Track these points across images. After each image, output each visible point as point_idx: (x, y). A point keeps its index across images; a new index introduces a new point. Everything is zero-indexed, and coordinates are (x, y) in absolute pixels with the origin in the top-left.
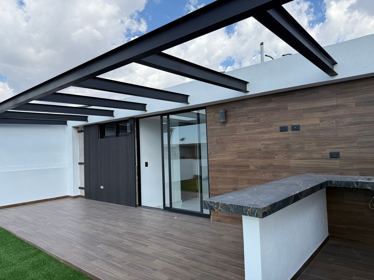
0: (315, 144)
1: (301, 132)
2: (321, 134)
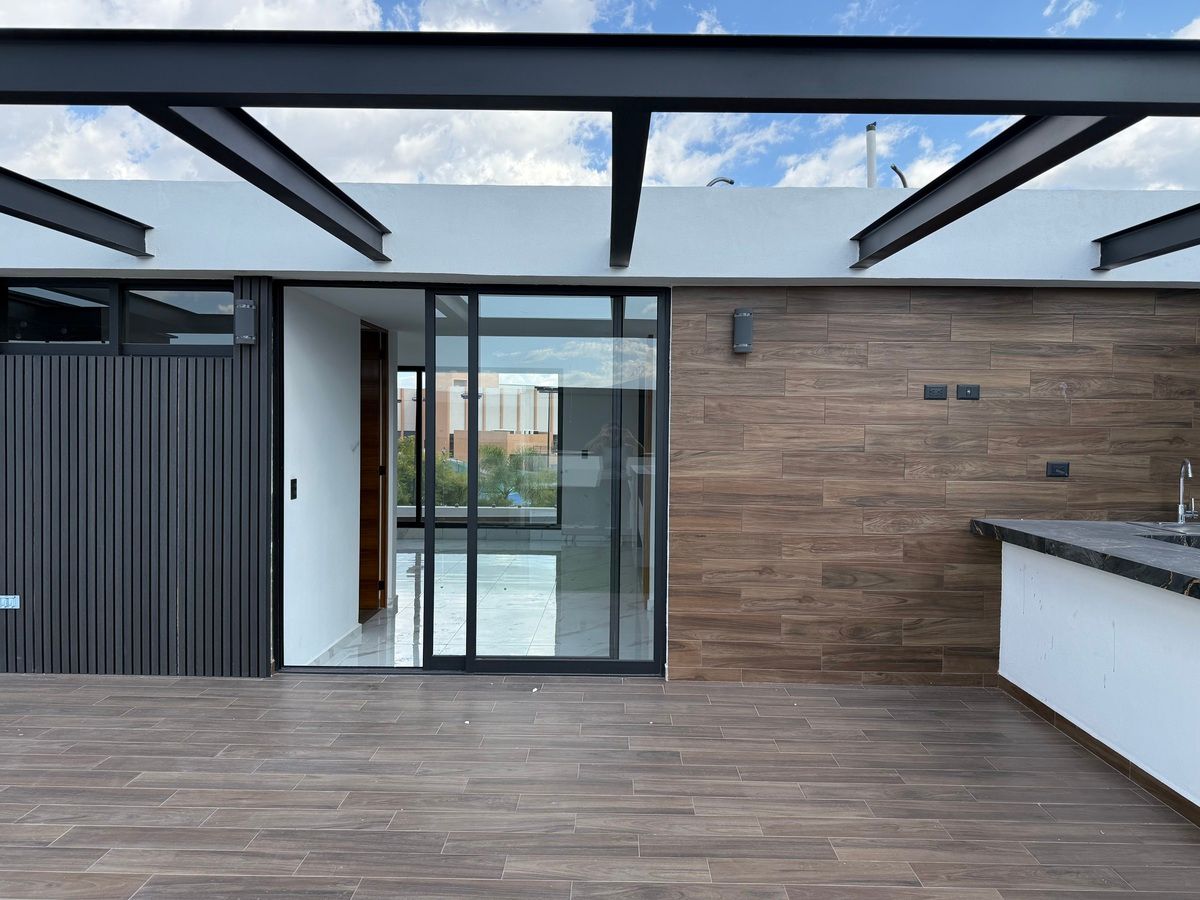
0: (1016, 440)
1: (981, 405)
2: (1031, 414)
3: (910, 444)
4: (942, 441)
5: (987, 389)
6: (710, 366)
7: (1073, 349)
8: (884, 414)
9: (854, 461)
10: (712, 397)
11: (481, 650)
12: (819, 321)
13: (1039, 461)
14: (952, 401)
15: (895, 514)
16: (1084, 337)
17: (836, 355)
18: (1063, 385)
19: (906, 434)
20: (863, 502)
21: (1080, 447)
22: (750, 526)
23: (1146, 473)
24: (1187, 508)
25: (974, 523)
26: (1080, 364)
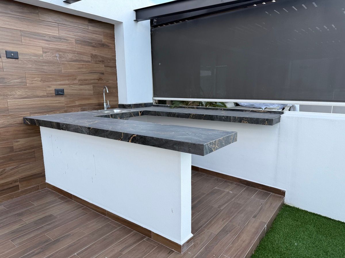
4: (1, 80)
5: (22, 54)
7: (60, 38)
13: (51, 89)
14: (4, 59)
16: (63, 34)
18: (57, 55)
24: (107, 104)
25: (25, 119)
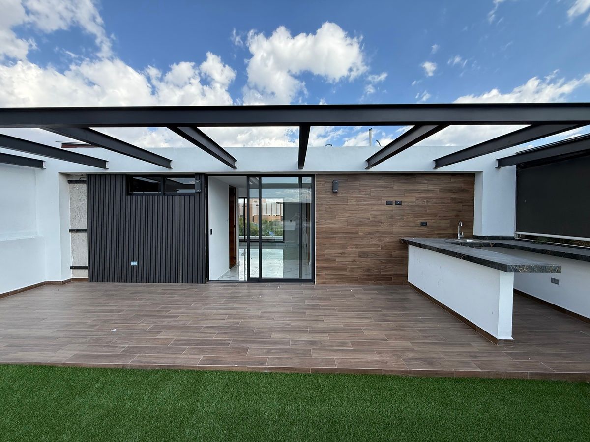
0: (412, 216)
1: (402, 207)
2: (416, 209)
3: (383, 218)
4: (392, 217)
5: (404, 202)
6: (327, 196)
7: (428, 190)
8: (375, 209)
9: (367, 222)
10: (328, 205)
11: (263, 276)
12: (357, 183)
13: (418, 222)
14: (394, 205)
15: (379, 237)
16: (431, 187)
17: (362, 193)
18: (425, 201)
19: (381, 215)
20: (370, 234)
21: (430, 218)
22: (338, 241)
23: (449, 225)
24: (461, 234)
25: (401, 239)
26: (430, 195)
